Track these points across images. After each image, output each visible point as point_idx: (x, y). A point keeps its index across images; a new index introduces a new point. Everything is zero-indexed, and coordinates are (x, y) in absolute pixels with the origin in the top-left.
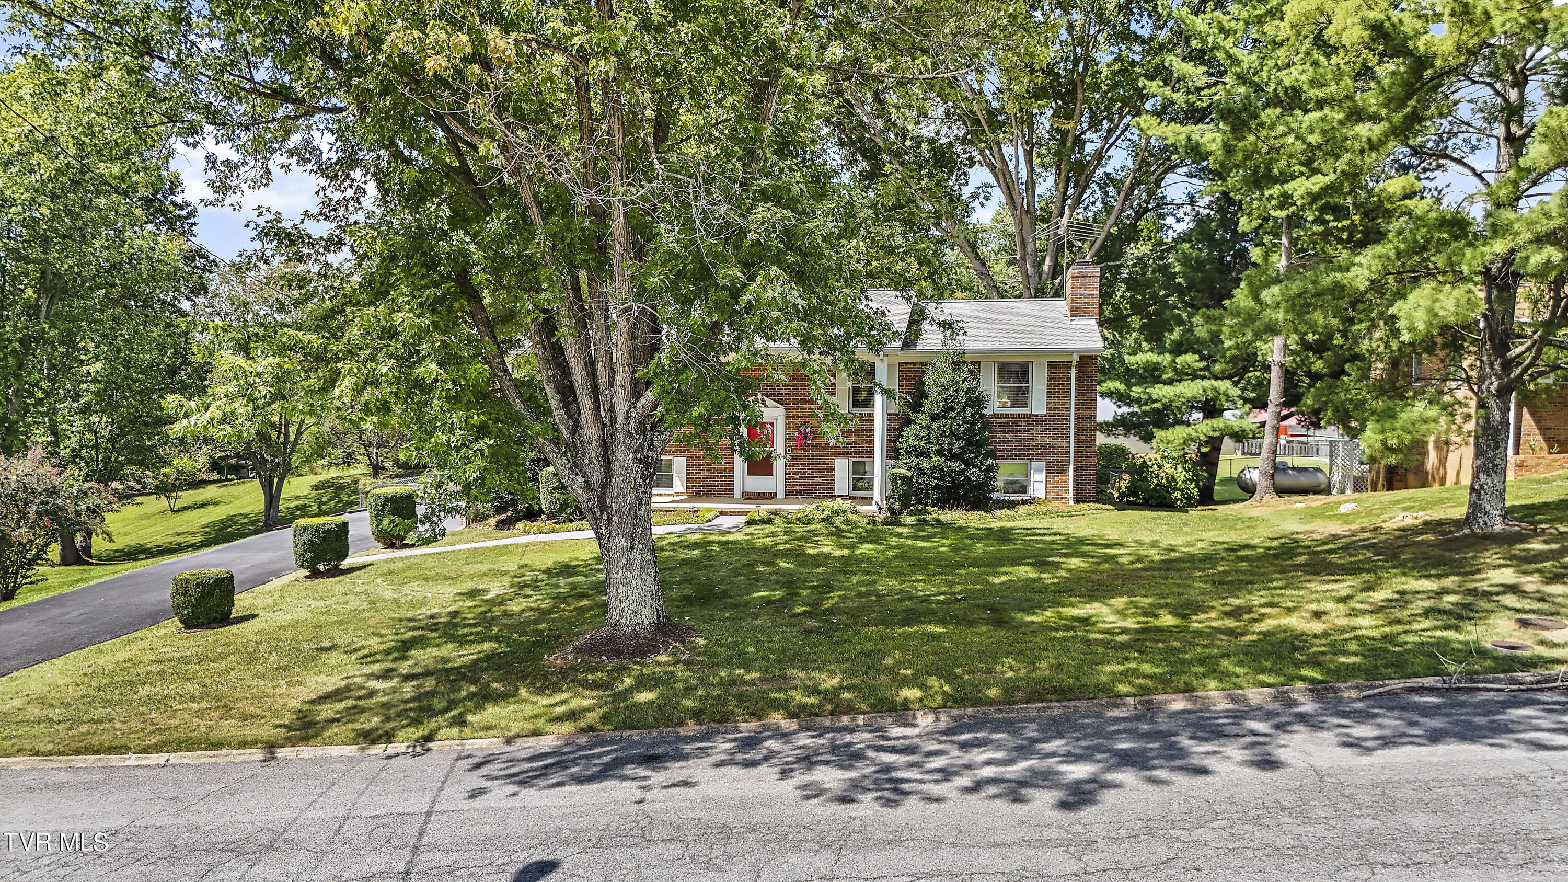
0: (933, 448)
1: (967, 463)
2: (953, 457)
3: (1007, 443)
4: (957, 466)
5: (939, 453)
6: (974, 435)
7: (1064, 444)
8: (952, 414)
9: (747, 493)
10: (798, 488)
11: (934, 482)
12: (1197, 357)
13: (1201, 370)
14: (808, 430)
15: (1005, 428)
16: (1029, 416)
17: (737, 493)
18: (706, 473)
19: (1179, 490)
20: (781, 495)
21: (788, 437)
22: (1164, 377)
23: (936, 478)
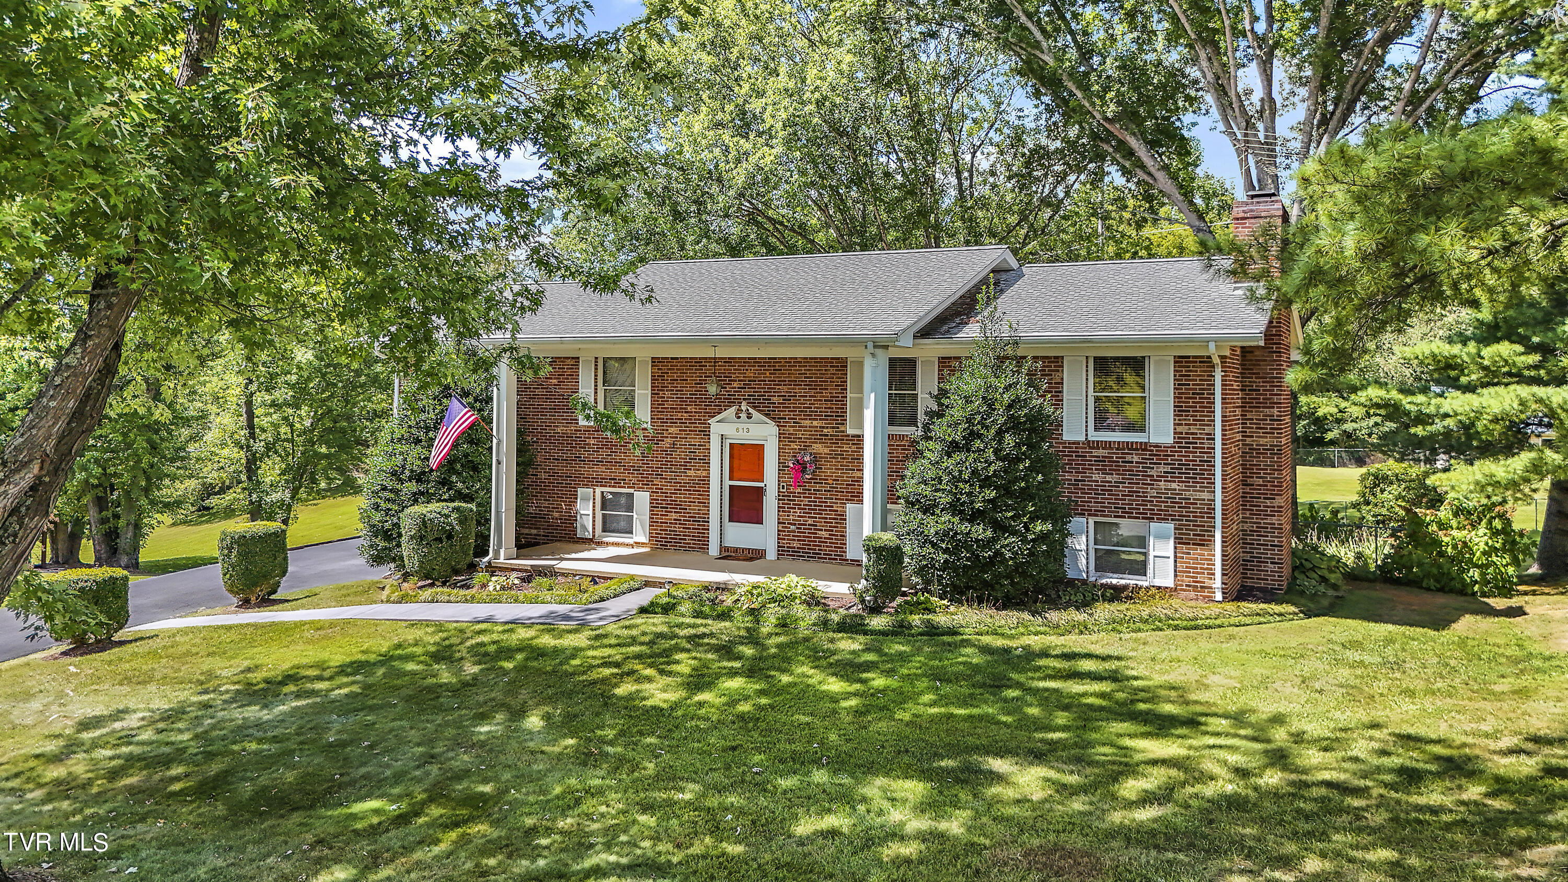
0: (945, 499)
1: (1000, 528)
2: (975, 517)
3: (1107, 489)
4: (981, 531)
5: (955, 508)
6: (1017, 480)
7: (1205, 496)
8: (978, 444)
9: (727, 549)
10: (796, 544)
11: (942, 557)
12: (1519, 348)
13: (1529, 368)
14: (807, 458)
15: (1105, 465)
16: (1144, 447)
17: (714, 550)
18: (674, 516)
19: (1477, 566)
20: (771, 555)
21: (782, 466)
22: (1464, 380)
23: (946, 551)
